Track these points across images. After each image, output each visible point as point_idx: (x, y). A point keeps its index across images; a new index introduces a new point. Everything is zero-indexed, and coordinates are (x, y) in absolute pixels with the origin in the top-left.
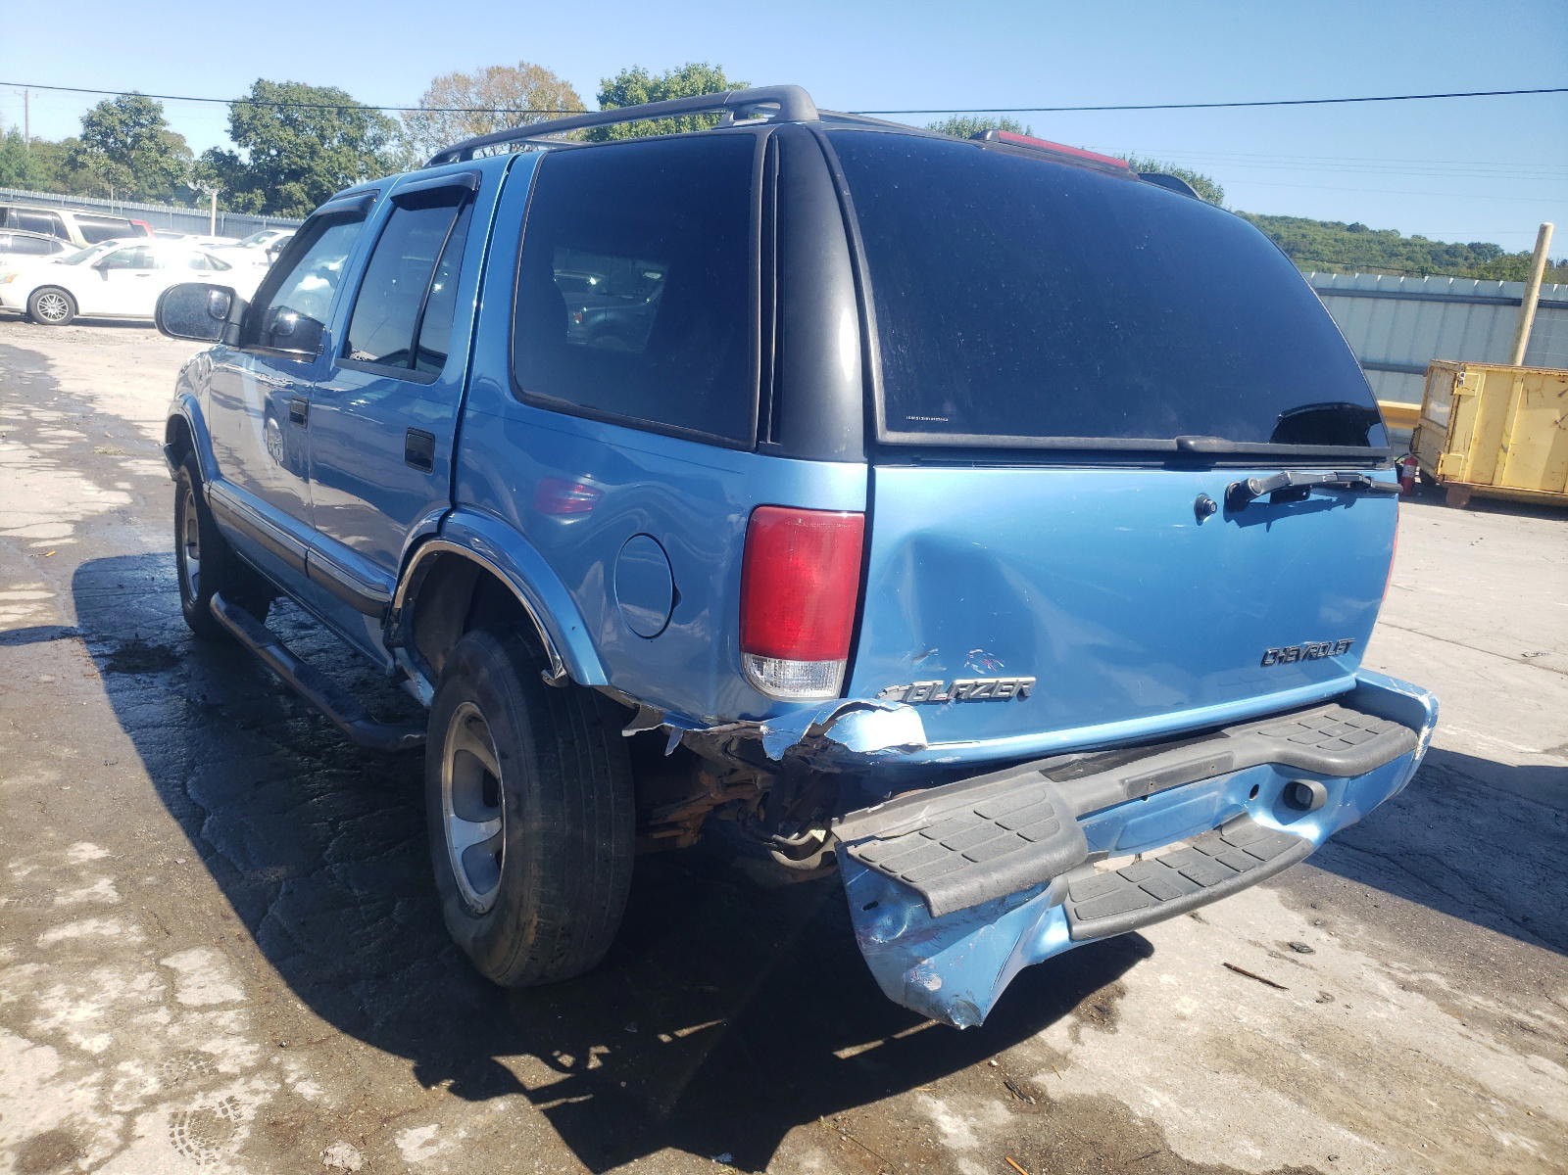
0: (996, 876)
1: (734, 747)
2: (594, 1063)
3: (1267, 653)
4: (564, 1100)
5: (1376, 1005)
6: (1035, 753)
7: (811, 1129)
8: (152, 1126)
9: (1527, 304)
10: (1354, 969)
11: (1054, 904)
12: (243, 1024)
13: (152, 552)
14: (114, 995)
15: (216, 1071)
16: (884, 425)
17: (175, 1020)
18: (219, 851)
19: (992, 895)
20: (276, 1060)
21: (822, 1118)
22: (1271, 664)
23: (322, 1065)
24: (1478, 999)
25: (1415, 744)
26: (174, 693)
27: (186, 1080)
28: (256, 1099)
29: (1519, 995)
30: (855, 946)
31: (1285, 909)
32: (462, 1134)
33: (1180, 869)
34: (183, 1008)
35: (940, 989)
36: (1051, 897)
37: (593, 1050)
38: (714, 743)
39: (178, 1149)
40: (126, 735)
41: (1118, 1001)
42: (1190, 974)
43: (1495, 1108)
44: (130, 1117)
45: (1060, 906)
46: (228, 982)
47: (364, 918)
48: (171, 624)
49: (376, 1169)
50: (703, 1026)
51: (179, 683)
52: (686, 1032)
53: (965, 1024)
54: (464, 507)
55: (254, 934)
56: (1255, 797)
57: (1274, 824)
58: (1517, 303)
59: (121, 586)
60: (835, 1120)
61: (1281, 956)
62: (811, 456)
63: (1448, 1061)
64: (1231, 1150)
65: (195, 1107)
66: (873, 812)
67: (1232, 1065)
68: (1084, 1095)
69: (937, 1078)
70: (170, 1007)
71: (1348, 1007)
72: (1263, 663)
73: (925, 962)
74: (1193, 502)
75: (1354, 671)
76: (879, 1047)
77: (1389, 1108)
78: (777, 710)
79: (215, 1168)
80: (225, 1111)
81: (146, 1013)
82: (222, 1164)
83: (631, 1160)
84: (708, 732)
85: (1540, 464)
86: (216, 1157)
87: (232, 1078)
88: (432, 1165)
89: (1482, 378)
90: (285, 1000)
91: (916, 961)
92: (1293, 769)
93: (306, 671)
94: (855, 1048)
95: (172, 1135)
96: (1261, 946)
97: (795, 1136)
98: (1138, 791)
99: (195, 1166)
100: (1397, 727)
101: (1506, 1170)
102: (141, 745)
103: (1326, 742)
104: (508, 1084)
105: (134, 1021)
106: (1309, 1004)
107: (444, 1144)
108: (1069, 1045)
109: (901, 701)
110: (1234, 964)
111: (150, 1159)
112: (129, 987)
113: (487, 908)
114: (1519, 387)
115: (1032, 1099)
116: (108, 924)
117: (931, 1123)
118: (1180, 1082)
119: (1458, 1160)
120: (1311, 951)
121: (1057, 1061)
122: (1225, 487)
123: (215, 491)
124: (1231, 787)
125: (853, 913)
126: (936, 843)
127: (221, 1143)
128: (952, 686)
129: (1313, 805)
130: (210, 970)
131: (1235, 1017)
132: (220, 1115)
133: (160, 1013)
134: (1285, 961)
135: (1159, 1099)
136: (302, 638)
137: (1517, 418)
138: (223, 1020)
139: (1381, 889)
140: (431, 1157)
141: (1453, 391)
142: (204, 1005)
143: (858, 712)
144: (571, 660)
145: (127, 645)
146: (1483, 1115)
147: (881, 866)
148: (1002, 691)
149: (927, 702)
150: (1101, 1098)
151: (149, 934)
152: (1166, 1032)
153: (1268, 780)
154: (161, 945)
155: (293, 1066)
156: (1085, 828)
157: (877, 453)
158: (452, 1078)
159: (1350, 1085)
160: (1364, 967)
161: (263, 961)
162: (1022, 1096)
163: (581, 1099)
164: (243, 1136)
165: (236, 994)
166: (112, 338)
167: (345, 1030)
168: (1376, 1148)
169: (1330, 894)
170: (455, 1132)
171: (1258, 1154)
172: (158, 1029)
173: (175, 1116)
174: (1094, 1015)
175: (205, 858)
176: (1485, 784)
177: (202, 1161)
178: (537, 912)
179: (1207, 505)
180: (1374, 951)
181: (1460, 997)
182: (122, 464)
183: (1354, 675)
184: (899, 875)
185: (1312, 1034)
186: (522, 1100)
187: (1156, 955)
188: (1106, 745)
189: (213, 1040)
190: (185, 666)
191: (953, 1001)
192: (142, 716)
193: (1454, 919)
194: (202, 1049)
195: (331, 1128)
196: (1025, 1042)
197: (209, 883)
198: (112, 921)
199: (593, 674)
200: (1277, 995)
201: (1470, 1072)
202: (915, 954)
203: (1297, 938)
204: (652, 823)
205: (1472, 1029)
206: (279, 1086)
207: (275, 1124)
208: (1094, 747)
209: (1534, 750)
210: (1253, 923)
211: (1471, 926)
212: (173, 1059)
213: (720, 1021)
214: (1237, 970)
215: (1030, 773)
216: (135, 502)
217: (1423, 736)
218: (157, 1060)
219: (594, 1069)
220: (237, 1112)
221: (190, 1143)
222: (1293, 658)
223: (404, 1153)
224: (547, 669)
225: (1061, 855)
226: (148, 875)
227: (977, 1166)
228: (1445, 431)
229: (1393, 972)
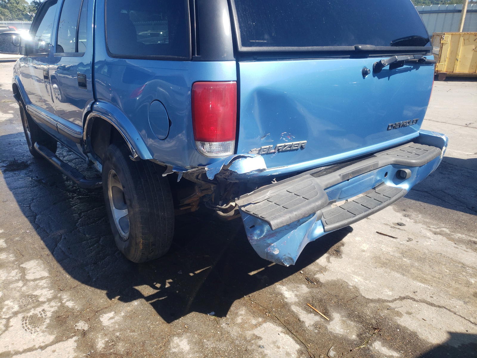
0: (295, 213)
1: (200, 176)
2: (167, 285)
3: (389, 126)
4: (157, 299)
5: (426, 240)
6: (308, 168)
7: (241, 300)
8: (16, 322)
9: (463, 11)
10: (418, 229)
11: (318, 220)
12: (48, 284)
13: (20, 132)
14: (4, 278)
15: (38, 301)
16: (241, 44)
17: (24, 285)
18: (41, 227)
19: (294, 220)
20: (59, 295)
21: (245, 296)
22: (390, 130)
23: (75, 295)
24: (460, 235)
25: (440, 153)
26: (28, 176)
27: (28, 305)
28: (52, 309)
29: (472, 232)
30: (248, 241)
31: (395, 212)
32: (123, 314)
33: (361, 203)
34: (28, 281)
35: (278, 253)
36: (316, 218)
37: (167, 281)
38: (193, 176)
39: (25, 329)
40: (10, 192)
41: (342, 247)
42: (365, 236)
43: (468, 270)
44: (8, 319)
45: (320, 220)
46: (43, 270)
47: (90, 244)
48: (26, 155)
49: (93, 329)
50: (204, 269)
51: (29, 173)
52: (199, 271)
53: (288, 264)
54: (99, 100)
55: (52, 253)
56: (386, 176)
57: (392, 185)
58: (460, 11)
59: (10, 144)
60: (249, 297)
61: (395, 228)
62: (211, 60)
63: (451, 256)
64: (382, 293)
65: (31, 314)
66: (250, 195)
67: (381, 265)
68: (332, 280)
69: (283, 279)
70: (23, 281)
71: (417, 242)
72: (388, 130)
73: (273, 245)
74: (361, 71)
75: (418, 130)
76: (263, 270)
77: (433, 274)
78: (211, 161)
79: (37, 334)
80: (41, 314)
81: (15, 283)
82: (40, 332)
83: (180, 317)
84: (188, 172)
85: (468, 64)
86: (38, 330)
87: (44, 303)
88: (112, 326)
89: (450, 36)
90: (63, 274)
91: (269, 245)
92: (399, 166)
93: (64, 165)
94: (255, 271)
95: (23, 324)
96: (388, 225)
97: (236, 303)
98: (345, 178)
99: (30, 334)
100: (434, 148)
101: (474, 291)
102: (16, 195)
103: (410, 155)
104: (138, 295)
105: (10, 287)
106: (405, 242)
107: (117, 318)
108: (327, 264)
109: (258, 154)
110: (379, 232)
111: (15, 333)
112: (9, 275)
113: (127, 238)
114: (462, 39)
115: (315, 283)
116: (2, 255)
117: (282, 294)
118: (364, 272)
119: (457, 289)
120: (404, 225)
121: (323, 269)
122: (373, 64)
123: (29, 107)
124: (378, 173)
125: (246, 230)
126: (273, 203)
127: (40, 326)
128: (276, 147)
129: (407, 177)
130: (36, 267)
131: (381, 249)
132: (39, 316)
133: (19, 283)
134: (396, 229)
135: (357, 279)
136: (70, 155)
137: (461, 49)
138: (41, 283)
139: (426, 203)
140: (112, 323)
141: (441, 42)
142: (35, 279)
143: (240, 159)
144: (138, 151)
145: (11, 163)
146: (464, 273)
147: (253, 213)
148: (295, 147)
149: (267, 154)
150: (338, 280)
151: (16, 257)
152: (358, 256)
153: (391, 171)
154: (20, 260)
155: (65, 297)
156: (327, 193)
157: (239, 56)
158: (119, 295)
159: (420, 267)
160: (422, 228)
161: (55, 262)
162: (312, 282)
163: (163, 298)
164: (47, 322)
165: (46, 274)
166: (7, 66)
167: (83, 282)
168: (429, 287)
169: (409, 206)
170: (120, 314)
171: (390, 293)
172: (19, 288)
173: (24, 318)
174: (334, 253)
175: (36, 230)
176: (457, 166)
177: (33, 332)
178: (142, 238)
179: (366, 71)
180: (425, 223)
181: (453, 235)
182: (11, 105)
183: (419, 131)
184: (260, 216)
185: (406, 252)
186: (143, 300)
187: (354, 231)
188: (334, 163)
189: (38, 291)
190: (31, 168)
191: (284, 257)
192: (16, 185)
193: (450, 210)
194: (34, 294)
195: (78, 316)
196: (312, 264)
197: (38, 237)
198: (4, 253)
199: (147, 156)
200: (394, 241)
201: (459, 259)
202: (269, 242)
203: (399, 221)
204: (180, 205)
205: (458, 245)
206: (60, 304)
207: (58, 317)
208: (329, 164)
209: (471, 154)
210: (385, 218)
211: (456, 211)
212: (24, 298)
213: (210, 267)
214: (380, 234)
215: (307, 175)
216: (15, 117)
217: (443, 150)
218: (18, 299)
219: (167, 288)
220: (46, 314)
221: (29, 326)
222: (398, 127)
223: (103, 323)
224: (131, 155)
225: (319, 203)
226: (17, 237)
227: (297, 307)
228: (438, 56)
229: (431, 229)
